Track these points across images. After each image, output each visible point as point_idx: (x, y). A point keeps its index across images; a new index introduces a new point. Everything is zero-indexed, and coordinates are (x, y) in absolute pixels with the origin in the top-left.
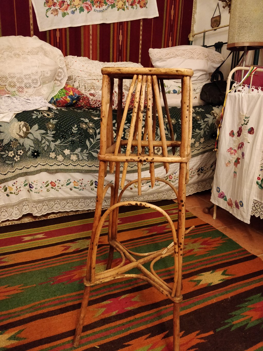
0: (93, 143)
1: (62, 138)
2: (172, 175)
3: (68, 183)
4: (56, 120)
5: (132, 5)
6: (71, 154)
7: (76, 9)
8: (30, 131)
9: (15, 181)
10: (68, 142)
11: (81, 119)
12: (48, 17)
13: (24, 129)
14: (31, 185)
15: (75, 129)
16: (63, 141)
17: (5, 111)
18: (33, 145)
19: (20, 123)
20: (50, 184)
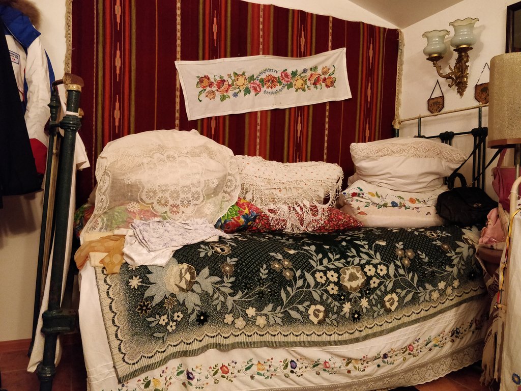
0: (292, 294)
1: (245, 289)
2: (412, 344)
3: (248, 365)
4: (234, 258)
5: (315, 84)
6: (257, 315)
7: (240, 91)
8: (197, 279)
9: (163, 368)
10: (254, 295)
11: (270, 253)
12: (200, 101)
13: (188, 277)
14: (191, 373)
15: (263, 272)
16: (247, 294)
17: (158, 248)
18: (199, 303)
19: (181, 266)
20: (220, 370)
